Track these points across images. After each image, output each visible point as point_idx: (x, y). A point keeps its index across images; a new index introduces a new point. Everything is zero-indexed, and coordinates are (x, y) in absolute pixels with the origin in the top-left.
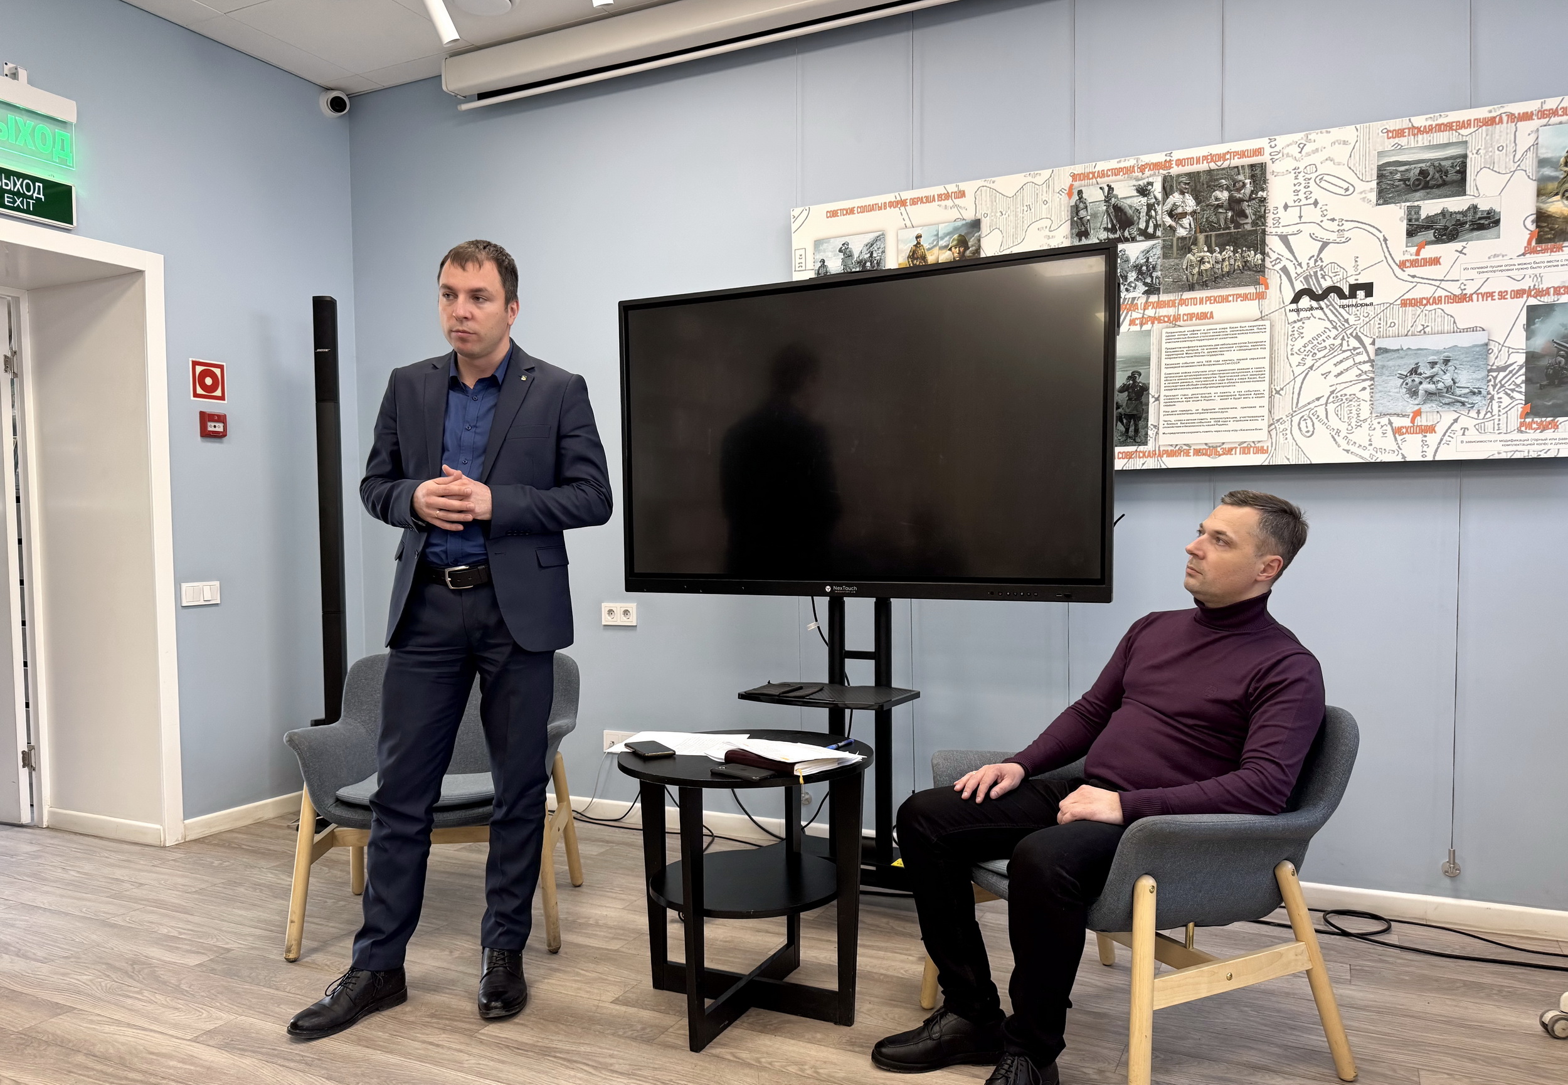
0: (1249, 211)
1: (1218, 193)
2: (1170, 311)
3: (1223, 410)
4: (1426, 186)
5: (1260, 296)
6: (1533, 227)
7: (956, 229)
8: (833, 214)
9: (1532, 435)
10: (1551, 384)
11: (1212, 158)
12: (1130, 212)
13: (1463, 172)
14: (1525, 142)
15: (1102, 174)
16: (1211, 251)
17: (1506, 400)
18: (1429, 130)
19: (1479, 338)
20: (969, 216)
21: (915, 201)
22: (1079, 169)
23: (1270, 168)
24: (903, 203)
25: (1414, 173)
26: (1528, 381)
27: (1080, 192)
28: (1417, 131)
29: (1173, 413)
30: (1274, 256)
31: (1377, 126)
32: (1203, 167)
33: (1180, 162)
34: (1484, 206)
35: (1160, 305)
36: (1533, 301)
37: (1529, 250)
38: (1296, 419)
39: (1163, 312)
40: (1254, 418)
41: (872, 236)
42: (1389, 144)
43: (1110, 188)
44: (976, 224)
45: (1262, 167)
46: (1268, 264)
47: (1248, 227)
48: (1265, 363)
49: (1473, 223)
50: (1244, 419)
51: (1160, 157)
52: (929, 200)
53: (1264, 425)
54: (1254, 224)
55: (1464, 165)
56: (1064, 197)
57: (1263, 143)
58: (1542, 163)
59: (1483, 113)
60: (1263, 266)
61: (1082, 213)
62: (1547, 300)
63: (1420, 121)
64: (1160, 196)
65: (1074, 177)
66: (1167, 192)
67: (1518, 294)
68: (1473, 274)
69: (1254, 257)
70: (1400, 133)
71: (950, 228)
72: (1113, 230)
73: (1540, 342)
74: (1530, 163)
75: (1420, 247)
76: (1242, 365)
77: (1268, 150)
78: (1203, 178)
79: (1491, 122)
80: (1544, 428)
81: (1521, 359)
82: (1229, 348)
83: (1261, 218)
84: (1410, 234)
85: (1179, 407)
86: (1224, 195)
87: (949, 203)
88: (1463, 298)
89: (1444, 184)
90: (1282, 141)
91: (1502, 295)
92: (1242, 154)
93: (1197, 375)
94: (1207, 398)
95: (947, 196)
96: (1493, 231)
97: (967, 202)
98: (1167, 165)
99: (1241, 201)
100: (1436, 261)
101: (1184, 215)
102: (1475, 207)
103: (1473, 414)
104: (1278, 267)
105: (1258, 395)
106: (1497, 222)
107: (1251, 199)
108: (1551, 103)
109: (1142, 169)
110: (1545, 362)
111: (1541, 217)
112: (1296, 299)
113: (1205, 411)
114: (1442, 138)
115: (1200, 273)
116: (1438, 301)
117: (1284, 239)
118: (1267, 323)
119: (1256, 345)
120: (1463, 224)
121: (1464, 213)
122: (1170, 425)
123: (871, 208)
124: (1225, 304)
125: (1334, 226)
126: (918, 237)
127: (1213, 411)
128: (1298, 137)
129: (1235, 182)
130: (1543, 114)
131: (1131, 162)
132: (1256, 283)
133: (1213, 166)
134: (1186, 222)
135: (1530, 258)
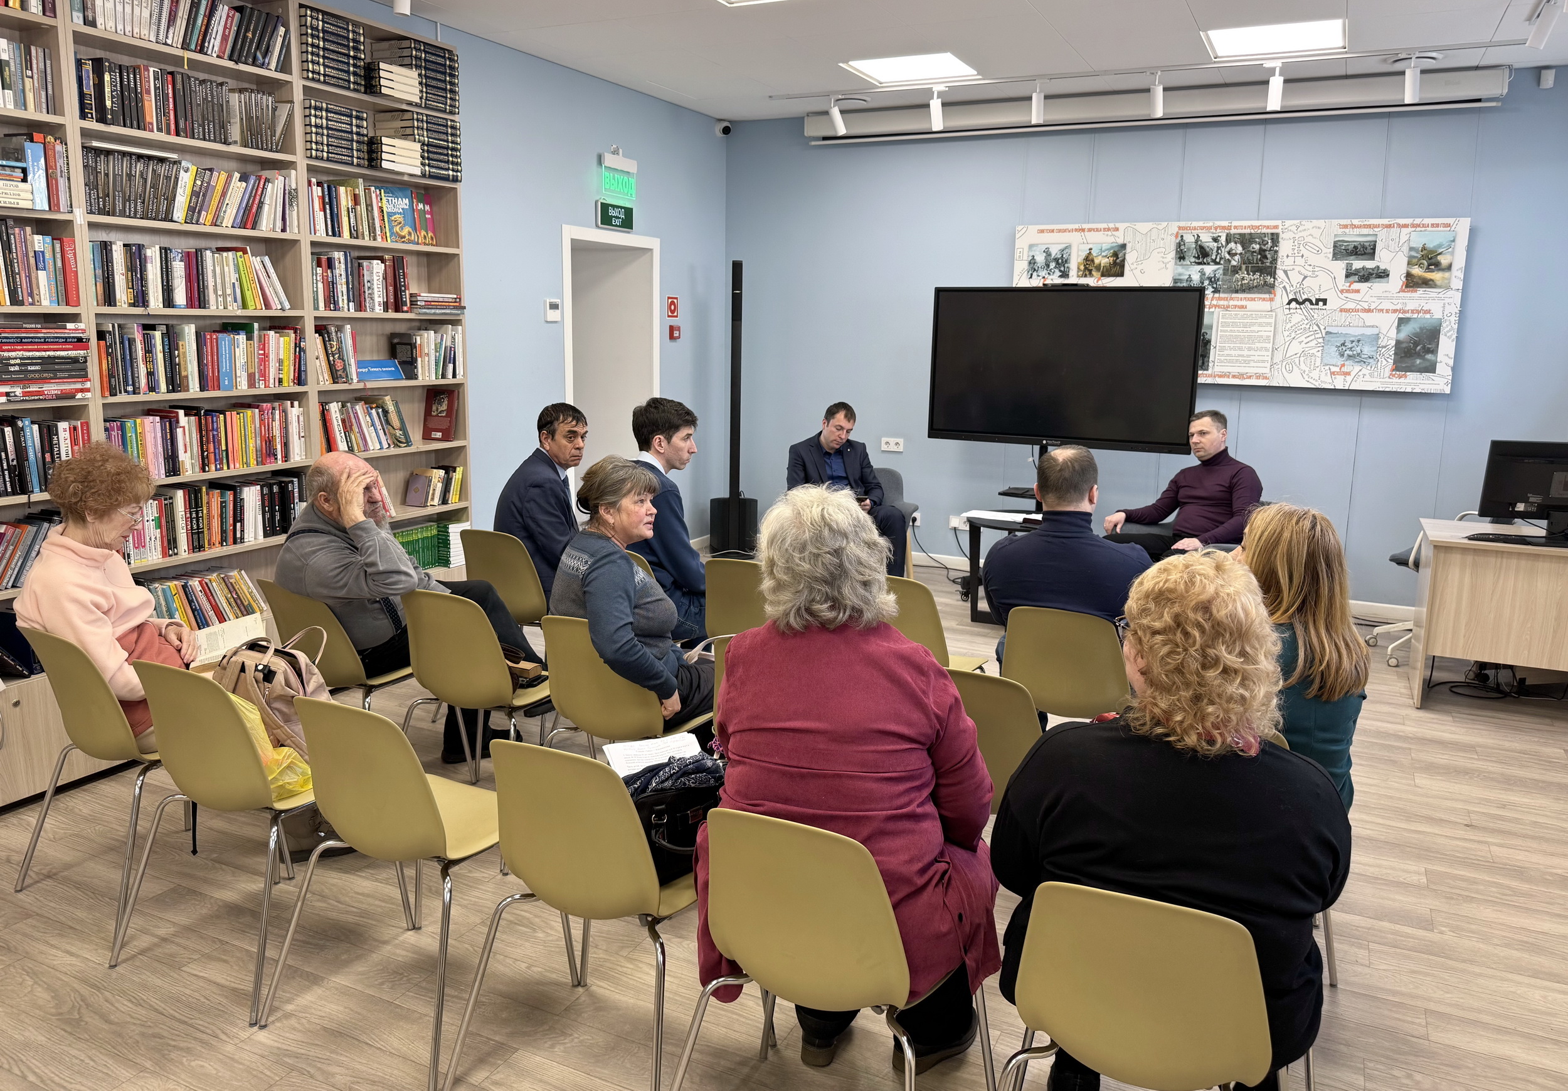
0: (1269, 256)
1: (1254, 245)
2: (1225, 303)
3: (1249, 356)
4: (1356, 254)
5: (1271, 300)
6: (1404, 280)
7: (1112, 248)
8: (1042, 231)
9: (1395, 380)
10: (1406, 356)
11: (1252, 227)
12: (1208, 249)
13: (1374, 249)
14: (1404, 238)
15: (1195, 229)
16: (1248, 274)
17: (1384, 362)
18: (1360, 227)
19: (1375, 331)
20: (1120, 241)
21: (1090, 230)
22: (1182, 224)
23: (1281, 236)
24: (1083, 230)
25: (1351, 247)
26: (1395, 354)
27: (1182, 236)
28: (1354, 226)
29: (1223, 355)
30: (1280, 280)
31: (1336, 222)
32: (1247, 231)
33: (1236, 227)
34: (1382, 267)
35: (1219, 299)
36: (1401, 316)
37: (1402, 291)
38: (1284, 364)
39: (1221, 303)
40: (1263, 361)
41: (1063, 246)
42: (1340, 231)
43: (1198, 236)
44: (1124, 246)
45: (1277, 235)
46: (1276, 284)
47: (1268, 264)
48: (1271, 334)
49: (1377, 274)
50: (1258, 361)
51: (1225, 223)
52: (1098, 230)
53: (1268, 365)
54: (1271, 263)
55: (1375, 246)
56: (1173, 238)
57: (1278, 223)
58: (1411, 249)
59: (1385, 221)
60: (1274, 284)
61: (1182, 247)
62: (1408, 315)
63: (1356, 222)
64: (1224, 244)
65: (1180, 228)
66: (1228, 242)
67: (1395, 311)
68: (1374, 299)
69: (1270, 280)
70: (1346, 226)
71: (1109, 247)
72: (1198, 258)
73: (1402, 336)
74: (1405, 249)
75: (1351, 283)
76: (1260, 334)
77: (1281, 227)
78: (1247, 237)
79: (1389, 226)
80: (1400, 377)
81: (1393, 343)
82: (1253, 324)
83: (1275, 260)
84: (1347, 276)
85: (1226, 352)
86: (1257, 247)
87: (1109, 233)
88: (1369, 311)
89: (1365, 254)
90: (1288, 223)
91: (1387, 311)
92: (1268, 227)
93: (1237, 337)
94: (1240, 349)
95: (1109, 229)
96: (1386, 279)
97: (1120, 234)
98: (1229, 228)
99: (1265, 250)
100: (1358, 291)
101: (1236, 254)
102: (1378, 267)
103: (1369, 368)
104: (1281, 286)
105: (1267, 350)
106: (1388, 275)
107: (1270, 250)
108: (1418, 221)
109: (1216, 228)
110: (1404, 345)
111: (1409, 275)
112: (1289, 303)
113: (1239, 356)
114: (1365, 231)
115: (1242, 285)
116: (1357, 311)
117: (1285, 272)
118: (1274, 314)
119: (1269, 324)
120: (1372, 274)
121: (1373, 269)
122: (1221, 362)
123: (1065, 231)
124: (1253, 302)
125: (1310, 268)
126: (1091, 249)
127: (1242, 356)
128: (1297, 222)
129: (1263, 241)
130: (1413, 226)
131: (1210, 224)
132: (1270, 293)
133: (1253, 231)
134: (1237, 258)
135: (1402, 294)
